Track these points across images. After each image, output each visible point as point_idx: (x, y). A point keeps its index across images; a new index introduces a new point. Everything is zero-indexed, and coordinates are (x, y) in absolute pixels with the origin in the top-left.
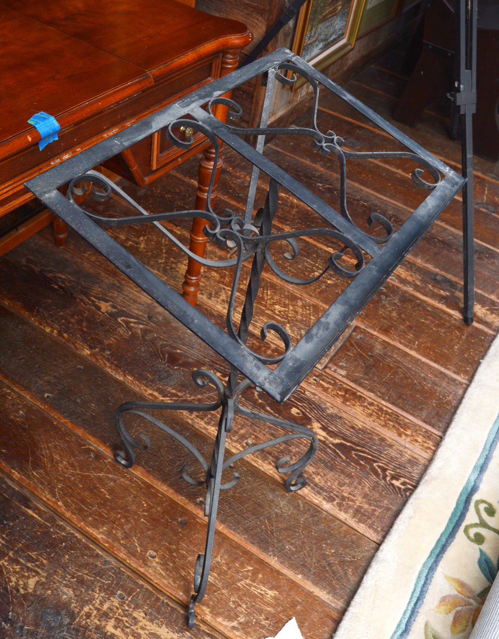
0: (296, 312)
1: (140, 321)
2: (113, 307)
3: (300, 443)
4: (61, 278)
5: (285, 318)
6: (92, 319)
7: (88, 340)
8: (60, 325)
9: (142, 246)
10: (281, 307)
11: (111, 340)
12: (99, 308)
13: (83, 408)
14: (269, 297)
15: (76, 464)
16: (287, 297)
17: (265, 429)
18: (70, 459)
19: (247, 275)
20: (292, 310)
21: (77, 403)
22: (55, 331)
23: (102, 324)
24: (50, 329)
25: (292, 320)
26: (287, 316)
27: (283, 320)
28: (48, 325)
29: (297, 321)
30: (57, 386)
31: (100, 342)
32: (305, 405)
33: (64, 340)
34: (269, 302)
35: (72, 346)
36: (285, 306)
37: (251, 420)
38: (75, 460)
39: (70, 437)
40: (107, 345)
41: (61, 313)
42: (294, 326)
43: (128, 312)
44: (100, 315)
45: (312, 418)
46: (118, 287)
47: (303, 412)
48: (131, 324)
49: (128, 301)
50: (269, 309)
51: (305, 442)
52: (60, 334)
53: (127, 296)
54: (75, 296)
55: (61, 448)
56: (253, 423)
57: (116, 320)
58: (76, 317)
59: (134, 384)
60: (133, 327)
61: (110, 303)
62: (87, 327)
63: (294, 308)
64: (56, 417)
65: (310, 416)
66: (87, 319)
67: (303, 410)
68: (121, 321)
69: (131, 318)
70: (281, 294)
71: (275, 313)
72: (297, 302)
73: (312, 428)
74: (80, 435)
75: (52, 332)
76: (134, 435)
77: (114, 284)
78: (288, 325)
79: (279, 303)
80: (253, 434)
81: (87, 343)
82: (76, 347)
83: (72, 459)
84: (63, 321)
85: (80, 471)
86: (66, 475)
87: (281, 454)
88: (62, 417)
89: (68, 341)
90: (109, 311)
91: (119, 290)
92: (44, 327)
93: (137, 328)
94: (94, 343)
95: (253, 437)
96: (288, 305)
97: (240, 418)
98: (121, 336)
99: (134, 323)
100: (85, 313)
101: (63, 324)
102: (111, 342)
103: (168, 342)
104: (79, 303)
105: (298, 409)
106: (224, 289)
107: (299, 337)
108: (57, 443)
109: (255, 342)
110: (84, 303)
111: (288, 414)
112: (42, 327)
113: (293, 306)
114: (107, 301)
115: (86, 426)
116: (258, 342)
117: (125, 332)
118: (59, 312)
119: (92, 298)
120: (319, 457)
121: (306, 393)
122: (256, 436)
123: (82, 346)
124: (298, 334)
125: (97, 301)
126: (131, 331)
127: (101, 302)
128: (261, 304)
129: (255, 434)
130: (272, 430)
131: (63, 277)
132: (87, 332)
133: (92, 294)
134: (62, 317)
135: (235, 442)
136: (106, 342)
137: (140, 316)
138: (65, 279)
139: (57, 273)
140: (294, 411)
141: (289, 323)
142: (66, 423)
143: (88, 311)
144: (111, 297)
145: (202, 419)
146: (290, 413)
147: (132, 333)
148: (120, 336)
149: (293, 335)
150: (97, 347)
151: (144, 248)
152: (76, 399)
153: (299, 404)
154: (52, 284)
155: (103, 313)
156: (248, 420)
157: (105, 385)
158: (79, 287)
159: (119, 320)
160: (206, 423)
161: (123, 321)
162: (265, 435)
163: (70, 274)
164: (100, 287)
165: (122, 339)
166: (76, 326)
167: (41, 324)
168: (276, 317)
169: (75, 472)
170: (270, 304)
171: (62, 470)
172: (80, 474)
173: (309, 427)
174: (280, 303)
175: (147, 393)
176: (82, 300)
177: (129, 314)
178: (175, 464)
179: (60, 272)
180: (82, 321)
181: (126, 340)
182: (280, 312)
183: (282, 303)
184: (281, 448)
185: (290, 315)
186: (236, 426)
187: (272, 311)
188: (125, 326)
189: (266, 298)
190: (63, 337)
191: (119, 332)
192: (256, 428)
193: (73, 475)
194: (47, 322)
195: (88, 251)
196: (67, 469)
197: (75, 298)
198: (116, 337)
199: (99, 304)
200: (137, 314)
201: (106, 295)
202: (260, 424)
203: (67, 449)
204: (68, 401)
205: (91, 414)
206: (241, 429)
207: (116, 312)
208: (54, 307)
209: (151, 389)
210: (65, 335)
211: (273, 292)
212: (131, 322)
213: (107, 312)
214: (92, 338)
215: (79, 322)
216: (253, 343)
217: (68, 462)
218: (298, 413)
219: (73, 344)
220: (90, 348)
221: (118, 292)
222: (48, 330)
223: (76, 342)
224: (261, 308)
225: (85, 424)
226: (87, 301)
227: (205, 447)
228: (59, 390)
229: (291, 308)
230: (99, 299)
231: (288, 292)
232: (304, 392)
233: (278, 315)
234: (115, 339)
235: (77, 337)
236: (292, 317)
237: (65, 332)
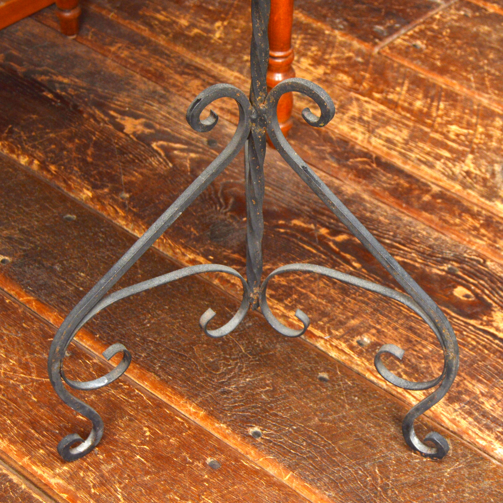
0: (490, 137)
1: (192, 148)
2: (147, 125)
3: (464, 345)
4: (61, 83)
5: (466, 146)
6: (105, 143)
7: (92, 176)
8: (46, 153)
9: (217, 35)
10: (462, 127)
11: (134, 176)
12: (121, 128)
13: (63, 279)
14: (440, 112)
15: (33, 365)
16: (473, 113)
17: (399, 319)
18: (24, 356)
19: (404, 79)
20: (481, 134)
21: (53, 271)
22: (36, 162)
23: (123, 151)
24: (27, 159)
25: (479, 148)
26: (471, 142)
27: (461, 148)
28: (25, 152)
29: (488, 149)
30: (22, 244)
31: (113, 179)
32: (482, 282)
33: (49, 176)
34: (439, 120)
35: (62, 185)
36: (469, 125)
37: (373, 304)
38: (32, 359)
39: (29, 323)
40: (125, 184)
41: (52, 135)
42: (482, 157)
43: (172, 133)
44: (120, 138)
45: (494, 305)
46: (162, 96)
47: (476, 295)
48: (176, 152)
49: (175, 117)
50: (437, 131)
51: (474, 343)
52: (43, 166)
53: (175, 109)
54: (81, 109)
55: (9, 339)
56: (375, 310)
57: (149, 145)
58: (77, 141)
59: (164, 245)
60: (177, 156)
61: (143, 120)
62: (93, 156)
63: (487, 130)
64: (12, 293)
65: (490, 301)
66: (96, 144)
67: (479, 291)
68: (158, 146)
69: (176, 142)
70: (464, 108)
71: (448, 138)
72: (493, 121)
73: (492, 321)
74: (51, 321)
75: (31, 163)
76: (149, 322)
77: (155, 92)
78: (470, 156)
79: (458, 121)
80: (375, 328)
81: (89, 181)
82: (70, 188)
83: (28, 357)
84: (53, 146)
85: (38, 376)
86: (11, 382)
87: (423, 361)
88: (22, 293)
89: (56, 176)
90: (139, 133)
91: (162, 100)
92: (18, 156)
93: (185, 158)
94: (101, 180)
95: (374, 331)
96: (476, 125)
97: (352, 301)
98: (153, 169)
99: (182, 150)
100: (94, 134)
101: (52, 151)
102: (133, 179)
103: (238, 179)
104: (88, 119)
105: (469, 289)
106: (357, 100)
107: (488, 176)
108: (5, 332)
109: (402, 181)
110: (95, 120)
111: (447, 296)
112: (14, 156)
113: (485, 126)
114: (136, 117)
115: (63, 307)
116: (409, 182)
117: (161, 163)
118: (47, 133)
119: (112, 113)
120: (496, 369)
121: (489, 263)
122: (378, 331)
123: (79, 184)
124: (487, 171)
125: (119, 116)
126: (172, 162)
127: (127, 118)
128: (424, 124)
129: (378, 327)
130: (412, 321)
131: (66, 81)
132: (92, 163)
133: (112, 105)
134: (51, 141)
135: (337, 339)
136: (124, 179)
137: (193, 139)
138: (69, 85)
139: (54, 74)
140: (460, 292)
141: (472, 152)
142: (29, 302)
143: (101, 132)
144: (147, 111)
145: (280, 300)
146: (452, 294)
147: (174, 165)
148: (151, 170)
149: (478, 172)
150: (106, 186)
151: (220, 38)
152: (53, 264)
153: (471, 280)
154: (43, 91)
155: (127, 135)
156: (367, 304)
157: (111, 244)
158: (92, 96)
159: (154, 145)
160: (286, 307)
161: (162, 147)
162: (396, 329)
163: (77, 77)
164: (128, 96)
165: (155, 175)
166: (74, 154)
167: (12, 151)
168: (450, 143)
169: (28, 377)
170: (440, 124)
171: (4, 374)
172: (37, 381)
173: (485, 318)
174: (461, 123)
175: (187, 259)
176: (93, 116)
177: (173, 137)
178: (218, 369)
179: (61, 74)
180: (86, 146)
181: (160, 176)
182: (457, 135)
183: (464, 122)
184: (425, 351)
185: (476, 141)
186: (343, 314)
187: (442, 133)
188: (163, 154)
189: (434, 114)
190: (49, 171)
191: (151, 164)
192: (381, 317)
193: (23, 381)
194: (23, 148)
195: (117, 43)
196: (15, 372)
197: (81, 112)
198: (145, 171)
199: (122, 122)
200: (189, 137)
201: (138, 108)
202: (390, 312)
203: (21, 341)
204: (39, 268)
205: (77, 289)
206: (353, 318)
207: (151, 134)
208: (40, 126)
209: (193, 252)
210: (53, 168)
211: (450, 105)
212: (175, 149)
213: (134, 134)
214: (100, 173)
215: (82, 149)
216: (398, 184)
217: (19, 362)
218: (467, 296)
219: (65, 181)
220: (93, 188)
221: (160, 103)
222: (23, 161)
223: (70, 179)
224: (421, 130)
225: (63, 304)
226: (102, 116)
227: (278, 346)
228: (25, 251)
229: (480, 129)
230: (123, 113)
231: (479, 105)
232: (485, 261)
233: (453, 141)
234: (141, 174)
235: (73, 170)
236: (480, 143)
237: (53, 163)
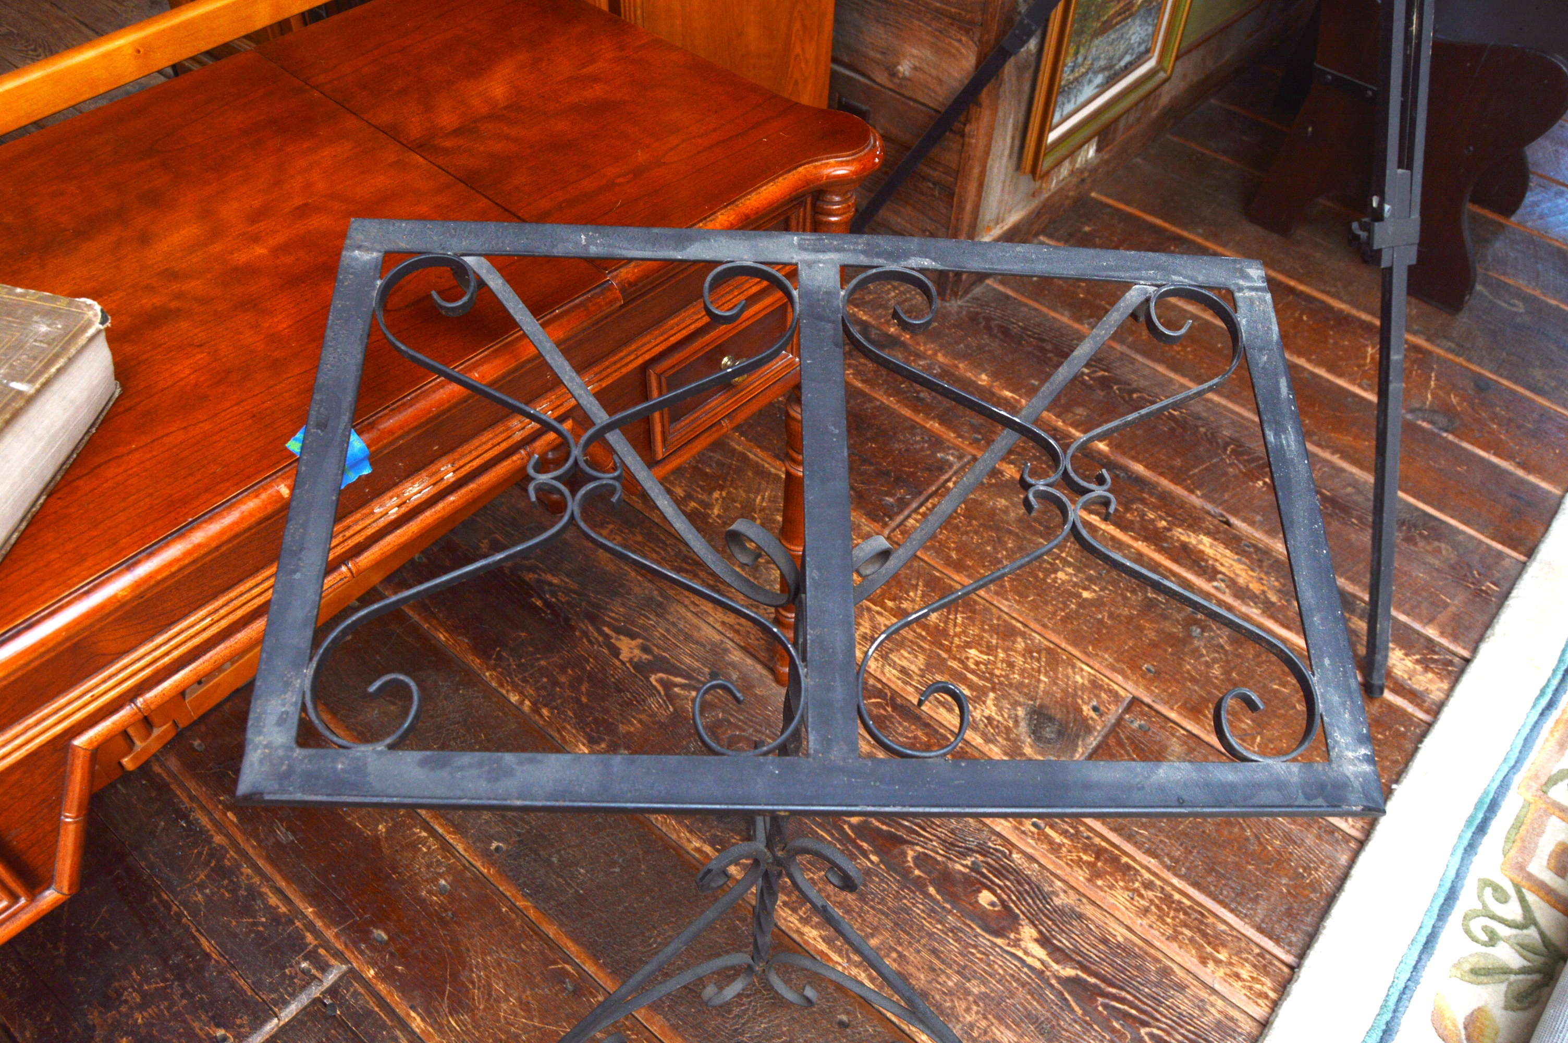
0: (1011, 665)
1: (693, 683)
2: (645, 649)
3: (990, 976)
4: (550, 584)
5: (986, 680)
6: (600, 675)
7: (587, 724)
8: (537, 689)
9: (716, 512)
10: (981, 652)
11: (632, 724)
12: (616, 652)
13: (562, 877)
14: (958, 629)
15: (534, 1005)
16: (994, 630)
17: (922, 937)
18: (524, 991)
19: (918, 579)
20: (1002, 661)
21: (551, 865)
22: (527, 702)
23: (619, 688)
24: (517, 698)
25: (1001, 683)
26: (992, 674)
27: (981, 683)
28: (516, 688)
29: (1011, 685)
30: (516, 825)
31: (611, 730)
32: (1008, 883)
33: (541, 722)
34: (956, 640)
35: (556, 735)
36: (990, 650)
37: (893, 916)
38: (533, 996)
39: (528, 943)
40: (624, 737)
41: (543, 663)
42: (1004, 697)
43: (672, 660)
44: (616, 668)
45: (1022, 916)
46: (660, 605)
47: (1002, 902)
48: (676, 689)
49: (674, 636)
50: (955, 658)
51: (1001, 972)
52: (536, 709)
53: (674, 624)
54: (573, 623)
55: (508, 966)
56: (896, 924)
57: (647, 679)
58: (570, 672)
59: (668, 825)
60: (678, 696)
61: (640, 641)
62: (589, 694)
63: (1008, 655)
64: (508, 894)
65: (1017, 911)
66: (591, 677)
67: (1005, 897)
68: (657, 681)
69: (676, 676)
70: (983, 622)
71: (966, 668)
72: (1014, 642)
73: (1019, 940)
74: (551, 936)
75: (522, 702)
76: (655, 942)
77: (651, 598)
78: (992, 695)
79: (975, 643)
80: (895, 950)
81: (585, 732)
82: (563, 737)
83: (528, 993)
84: (545, 680)
85: (541, 1021)
86: (513, 1029)
87: (947, 998)
88: (519, 897)
89: (549, 724)
90: (636, 660)
91: (659, 611)
92: (508, 691)
93: (686, 698)
94: (598, 731)
95: (894, 955)
96: (997, 648)
97: (872, 911)
98: (653, 715)
99: (682, 686)
100: (588, 662)
101: (544, 687)
102: (632, 729)
103: (744, 730)
104: (580, 639)
105: (994, 893)
106: (869, 610)
107: (1011, 724)
108: (503, 956)
109: (919, 733)
110: (589, 641)
111: (971, 904)
112: (504, 692)
113: (1006, 650)
114: (633, 636)
115: (563, 918)
116: (927, 734)
117: (661, 706)
118: (538, 659)
119: (606, 629)
120: (1026, 1008)
121: (1015, 856)
122: (901, 955)
123: (575, 737)
124: (1009, 717)
125: (614, 635)
126: (673, 705)
127: (622, 637)
128: (941, 646)
129: (900, 949)
130: (935, 940)
131: (555, 581)
132: (587, 705)
133: (607, 619)
134: (543, 671)
135: (856, 967)
136: (622, 729)
137: (694, 670)
138: (559, 587)
139: (544, 571)
140: (985, 898)
141: (993, 689)
142: (526, 908)
143: (595, 658)
144: (644, 628)
145: (794, 910)
146: (977, 902)
147: (675, 710)
148: (650, 716)
149: (1000, 718)
150: (604, 740)
151: (719, 516)
152: (550, 856)
153: (997, 881)
154: (532, 596)
155: (623, 663)
156: (887, 916)
157: (611, 827)
158: (584, 604)
159: (653, 679)
160: (801, 920)
161: (660, 681)
162: (919, 952)
163: (568, 576)
164: (623, 605)
165: (655, 723)
166: (568, 692)
167: (502, 686)
168: (970, 676)
169: (529, 1022)
170: (958, 646)
171: (505, 1018)
172: (540, 1029)
173: (1012, 936)
174: (980, 645)
175: (692, 846)
176: (585, 634)
177: (673, 666)
178: (730, 1011)
179: (550, 571)
180: (580, 680)
181: (661, 725)
182: (977, 663)
183: (984, 644)
184: (950, 984)
185: (997, 672)
186: (862, 930)
187: (961, 661)
188: (662, 692)
189: (951, 633)
190: (541, 716)
191: (650, 707)
192: (903, 935)
193: (525, 1029)
194: (513, 682)
195: (608, 523)
196: (516, 1015)
197: (573, 628)
198: (643, 717)
199: (618, 644)
200: (689, 667)
201: (633, 623)
202: (911, 927)
203: (520, 969)
204: (535, 860)
205: (577, 891)
206: (872, 935)
207: (649, 661)
208: (531, 649)
209: (700, 838)
210: (545, 712)
211: (967, 618)
212: (676, 685)
213: (631, 660)
214: (596, 720)
215: (575, 684)
216: (915, 737)
217: (519, 999)
218: (993, 904)
219: (559, 732)
220: (589, 742)
221: (657, 615)
222: (514, 698)
223: (564, 728)
224: (939, 655)
225: (563, 913)
226: (596, 635)
227: (793, 976)
228: (519, 835)
229: (1001, 655)
230: (619, 631)
231: (999, 618)
232: (1011, 853)
233: (973, 672)
234: (640, 721)
235: (566, 715)
236: (1001, 676)
237: (545, 705)
